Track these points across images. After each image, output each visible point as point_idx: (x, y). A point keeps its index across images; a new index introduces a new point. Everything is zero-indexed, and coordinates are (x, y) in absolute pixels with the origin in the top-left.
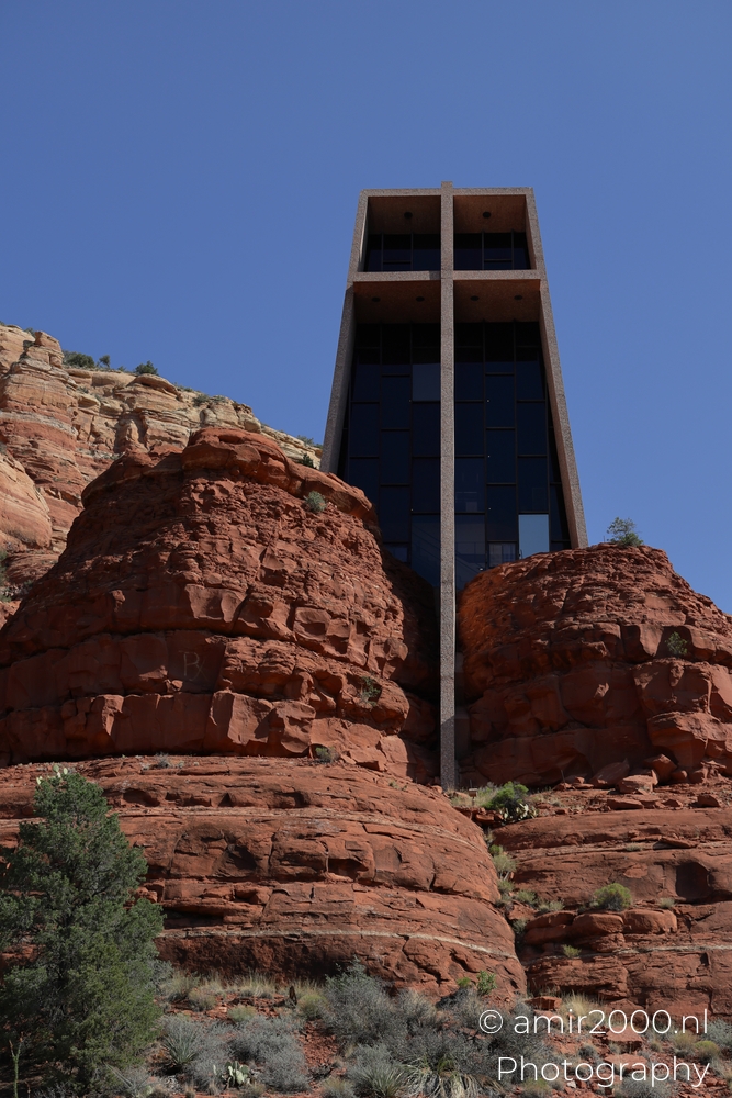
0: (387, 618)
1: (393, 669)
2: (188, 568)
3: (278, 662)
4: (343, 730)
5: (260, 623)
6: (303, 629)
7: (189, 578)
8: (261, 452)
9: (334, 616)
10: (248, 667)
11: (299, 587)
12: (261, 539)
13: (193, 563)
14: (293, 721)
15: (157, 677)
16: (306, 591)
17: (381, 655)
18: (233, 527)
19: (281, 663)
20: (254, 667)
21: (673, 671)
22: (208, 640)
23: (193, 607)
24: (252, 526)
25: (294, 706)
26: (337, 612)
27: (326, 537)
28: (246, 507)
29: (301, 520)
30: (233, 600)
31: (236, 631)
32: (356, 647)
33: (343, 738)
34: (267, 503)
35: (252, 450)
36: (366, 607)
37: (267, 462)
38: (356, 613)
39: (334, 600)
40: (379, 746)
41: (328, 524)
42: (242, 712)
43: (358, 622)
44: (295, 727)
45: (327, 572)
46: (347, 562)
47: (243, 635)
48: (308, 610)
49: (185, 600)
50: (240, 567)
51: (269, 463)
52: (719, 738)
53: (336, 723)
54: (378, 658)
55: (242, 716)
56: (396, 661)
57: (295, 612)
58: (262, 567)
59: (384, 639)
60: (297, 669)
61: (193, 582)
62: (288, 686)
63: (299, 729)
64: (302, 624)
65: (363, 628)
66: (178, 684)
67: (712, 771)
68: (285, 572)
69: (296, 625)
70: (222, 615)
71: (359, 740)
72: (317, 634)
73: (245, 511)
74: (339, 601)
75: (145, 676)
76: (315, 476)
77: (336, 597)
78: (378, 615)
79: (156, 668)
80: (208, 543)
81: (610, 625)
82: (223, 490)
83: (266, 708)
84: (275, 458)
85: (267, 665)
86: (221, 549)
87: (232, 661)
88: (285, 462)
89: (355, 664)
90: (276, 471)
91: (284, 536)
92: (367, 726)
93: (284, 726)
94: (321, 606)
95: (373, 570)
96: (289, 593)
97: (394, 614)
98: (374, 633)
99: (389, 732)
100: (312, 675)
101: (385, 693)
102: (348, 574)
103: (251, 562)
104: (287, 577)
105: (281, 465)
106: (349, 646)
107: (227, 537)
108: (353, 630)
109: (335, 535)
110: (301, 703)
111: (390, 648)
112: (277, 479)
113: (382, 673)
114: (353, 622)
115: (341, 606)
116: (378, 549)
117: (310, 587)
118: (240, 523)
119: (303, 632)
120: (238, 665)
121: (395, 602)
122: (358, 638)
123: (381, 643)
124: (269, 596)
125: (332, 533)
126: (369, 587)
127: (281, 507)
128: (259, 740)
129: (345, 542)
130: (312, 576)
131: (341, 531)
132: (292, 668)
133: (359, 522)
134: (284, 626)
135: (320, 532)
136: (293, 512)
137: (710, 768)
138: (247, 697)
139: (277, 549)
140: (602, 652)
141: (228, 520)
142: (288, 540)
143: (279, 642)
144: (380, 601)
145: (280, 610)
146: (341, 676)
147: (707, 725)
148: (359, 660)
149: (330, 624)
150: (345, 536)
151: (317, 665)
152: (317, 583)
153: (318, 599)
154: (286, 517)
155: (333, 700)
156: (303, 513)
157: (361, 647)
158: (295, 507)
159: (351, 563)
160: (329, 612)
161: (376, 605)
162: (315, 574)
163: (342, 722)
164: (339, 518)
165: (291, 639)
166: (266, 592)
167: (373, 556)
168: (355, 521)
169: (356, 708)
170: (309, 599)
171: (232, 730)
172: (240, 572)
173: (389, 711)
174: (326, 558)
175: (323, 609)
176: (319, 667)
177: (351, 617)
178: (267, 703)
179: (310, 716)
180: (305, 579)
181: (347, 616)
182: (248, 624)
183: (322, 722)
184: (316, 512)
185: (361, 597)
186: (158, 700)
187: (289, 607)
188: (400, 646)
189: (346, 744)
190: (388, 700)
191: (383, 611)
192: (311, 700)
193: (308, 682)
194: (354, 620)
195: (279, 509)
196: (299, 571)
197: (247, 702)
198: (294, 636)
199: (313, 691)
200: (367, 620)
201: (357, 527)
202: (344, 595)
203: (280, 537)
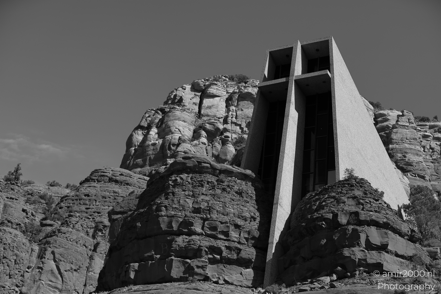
0: (251, 221)
1: (253, 242)
2: (161, 211)
3: (191, 244)
4: (224, 268)
5: (189, 230)
6: (208, 230)
7: (160, 215)
8: (197, 161)
9: (222, 223)
10: (180, 247)
11: (207, 213)
12: (193, 196)
13: (163, 208)
14: (198, 267)
15: (150, 255)
16: (210, 214)
17: (247, 236)
18: (183, 192)
19: (193, 244)
20: (182, 247)
21: (347, 231)
22: (168, 238)
23: (162, 226)
24: (191, 191)
25: (199, 261)
26: (224, 221)
27: (226, 191)
28: (190, 184)
29: (214, 186)
30: (177, 221)
31: (179, 233)
32: (234, 235)
33: (224, 271)
34: (199, 181)
35: (193, 161)
36: (239, 218)
37: (201, 165)
38: (233, 221)
39: (223, 216)
40: (241, 274)
41: (228, 186)
42: (178, 265)
43: (234, 224)
44: (200, 269)
45: (221, 205)
46: (233, 200)
47: (182, 235)
48: (210, 222)
49: (158, 223)
50: (182, 208)
51: (202, 165)
52: (364, 258)
53: (221, 266)
54: (245, 238)
55: (178, 267)
56: (254, 238)
57: (205, 223)
58: (193, 207)
59: (248, 230)
60: (200, 246)
61: (162, 216)
62: (197, 253)
63: (201, 270)
64: (207, 228)
65: (237, 226)
66: (158, 256)
67: (361, 272)
68: (200, 208)
69: (205, 228)
70: (173, 227)
71: (231, 272)
72: (214, 231)
73: (189, 185)
74: (225, 217)
75: (146, 255)
76: (225, 168)
77: (224, 215)
78: (246, 220)
79: (150, 251)
80: (171, 200)
81: (328, 214)
82: (181, 178)
83: (187, 263)
84: (205, 163)
85: (187, 245)
86: (176, 202)
87: (174, 246)
88: (210, 164)
89: (233, 241)
90: (206, 168)
91: (205, 193)
92: (236, 266)
93: (194, 269)
94: (216, 220)
95: (248, 202)
96: (202, 216)
97: (255, 219)
98: (243, 228)
99: (247, 267)
100: (207, 248)
101: (242, 252)
102: (232, 205)
103: (187, 206)
104: (202, 210)
105: (208, 165)
106: (230, 234)
107: (179, 197)
108: (232, 228)
109: (231, 190)
110: (202, 259)
111: (251, 233)
112: (208, 171)
113: (248, 244)
114: (232, 225)
115: (226, 219)
116: (255, 193)
117: (211, 213)
118: (186, 191)
119: (208, 231)
120: (176, 247)
121: (255, 214)
122: (236, 231)
123: (246, 232)
124: (192, 218)
125: (230, 190)
126: (242, 210)
127: (204, 182)
128: (185, 276)
129: (236, 192)
130: (212, 208)
131: (235, 188)
132: (198, 246)
133: (249, 183)
134: (199, 229)
135: (224, 190)
136: (211, 183)
137: (360, 271)
138: (180, 259)
139: (200, 199)
140: (323, 226)
141: (181, 190)
142: (206, 195)
143: (197, 236)
144: (247, 215)
145: (198, 223)
146: (221, 247)
147: (358, 253)
148: (236, 240)
149: (220, 226)
150: (237, 190)
151: (211, 243)
152: (215, 211)
153: (215, 217)
154: (208, 186)
155: (219, 257)
156: (216, 183)
157: (237, 234)
158: (212, 182)
159: (235, 200)
160: (219, 222)
161: (245, 216)
162: (214, 207)
163: (224, 266)
164: (236, 183)
165: (202, 234)
166: (192, 217)
167: (251, 197)
168: (246, 183)
169: (229, 259)
170: (210, 217)
171: (173, 273)
172: (182, 210)
173: (244, 259)
174: (222, 200)
175: (217, 221)
176: (211, 244)
177: (231, 223)
178: (188, 261)
179: (206, 264)
180: (210, 210)
181: (229, 222)
182: (184, 230)
183: (215, 266)
184: (223, 182)
185: (237, 214)
186: (150, 264)
187: (202, 221)
188: (255, 232)
189: (225, 274)
190: (243, 255)
191: (249, 218)
192: (209, 258)
193: (205, 251)
194: (233, 224)
195: (203, 183)
196: (207, 207)
197: (179, 261)
198: (204, 233)
199: (210, 254)
200: (239, 223)
201: (245, 186)
202: (228, 214)
203: (203, 194)
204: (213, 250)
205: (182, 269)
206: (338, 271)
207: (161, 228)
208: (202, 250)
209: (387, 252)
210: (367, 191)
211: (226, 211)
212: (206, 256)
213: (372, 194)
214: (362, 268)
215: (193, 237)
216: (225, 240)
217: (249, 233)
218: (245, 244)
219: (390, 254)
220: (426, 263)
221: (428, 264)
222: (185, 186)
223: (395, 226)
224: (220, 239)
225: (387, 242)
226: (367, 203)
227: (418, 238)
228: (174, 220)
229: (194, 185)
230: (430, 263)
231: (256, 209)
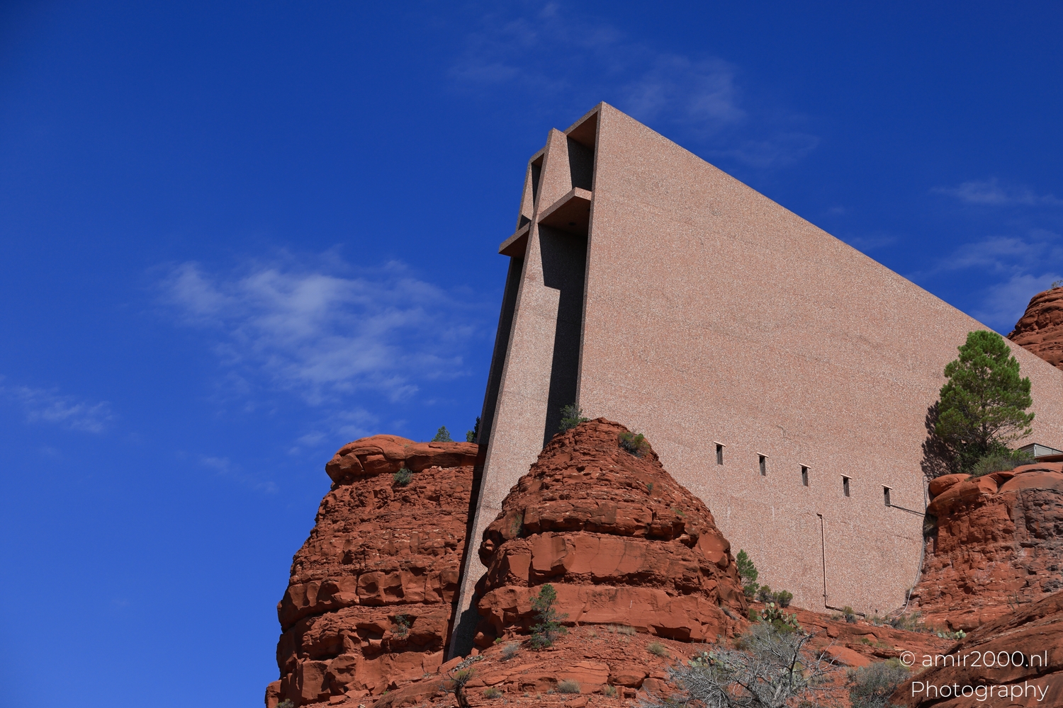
0: (445, 553)
1: (452, 593)
4: (391, 662)
5: (333, 599)
6: (364, 591)
9: (387, 572)
10: (314, 639)
11: (361, 559)
12: (346, 530)
14: (341, 671)
16: (365, 560)
17: (437, 586)
18: (332, 526)
19: (329, 629)
20: (317, 638)
23: (295, 602)
24: (344, 520)
25: (340, 659)
26: (388, 568)
28: (345, 505)
29: (387, 498)
30: (314, 588)
31: (319, 611)
32: (413, 588)
33: (391, 668)
35: (350, 457)
36: (420, 553)
37: (367, 460)
38: (406, 562)
39: (390, 557)
40: (422, 665)
41: (414, 490)
42: (311, 675)
43: (411, 568)
44: (345, 674)
45: (387, 537)
46: (415, 518)
47: (325, 612)
48: (365, 575)
50: (327, 559)
51: (369, 460)
52: (512, 605)
54: (435, 590)
55: (312, 678)
56: (451, 586)
57: (358, 580)
58: (342, 552)
59: (437, 572)
60: (341, 630)
63: (348, 675)
64: (363, 588)
65: (418, 571)
68: (350, 551)
69: (359, 590)
70: (309, 602)
71: (403, 665)
72: (373, 592)
73: (344, 509)
74: (393, 558)
77: (392, 555)
78: (436, 554)
83: (326, 666)
84: (374, 454)
87: (308, 638)
88: (383, 454)
89: (412, 602)
90: (378, 463)
91: (366, 518)
92: (410, 652)
93: (335, 677)
94: (375, 569)
95: (450, 514)
96: (353, 567)
97: (453, 547)
98: (431, 571)
99: (434, 650)
100: (352, 631)
101: (416, 623)
102: (408, 530)
103: (333, 553)
104: (353, 555)
105: (381, 456)
106: (404, 590)
107: (323, 538)
108: (406, 577)
109: (419, 497)
110: (346, 655)
111: (443, 578)
112: (383, 468)
113: (443, 599)
114: (406, 570)
115: (394, 561)
116: (470, 488)
117: (367, 557)
118: (338, 521)
119: (364, 594)
120: (308, 640)
121: (453, 536)
122: (419, 579)
123: (437, 577)
124: (337, 576)
125: (416, 496)
126: (428, 534)
127: (364, 496)
128: (324, 692)
129: (431, 498)
130: (368, 547)
131: (427, 491)
132: (337, 630)
133: (468, 470)
134: (351, 594)
135: (405, 500)
136: (380, 494)
137: (509, 633)
138: (314, 662)
139: (355, 533)
140: (487, 548)
141: (330, 522)
142: (369, 520)
143: (346, 608)
144: (438, 542)
145: (348, 583)
146: (377, 622)
147: (504, 597)
148: (417, 598)
149: (386, 580)
150: (430, 493)
151: (361, 619)
152: (374, 551)
153: (372, 564)
154: (376, 500)
155: (378, 642)
156: (389, 489)
157: (421, 586)
158: (381, 490)
159: (419, 518)
160: (382, 571)
161: (432, 547)
162: (371, 544)
163: (391, 657)
164: (433, 478)
165: (353, 603)
166: (335, 573)
167: (459, 499)
168: (459, 472)
169: (397, 642)
170: (365, 567)
171: (305, 691)
172: (325, 563)
173: (420, 636)
174: (393, 524)
175: (376, 571)
176: (361, 621)
177: (403, 567)
178: (328, 662)
179: (352, 663)
180: (364, 553)
181: (399, 567)
182: (326, 603)
183: (376, 661)
184: (404, 484)
185: (415, 546)
186: (289, 678)
187: (355, 577)
188: (450, 574)
189: (392, 672)
190: (420, 627)
191: (440, 549)
192: (362, 648)
193: (350, 637)
194: (407, 568)
195: (362, 498)
196: (361, 546)
197: (314, 666)
198: (358, 601)
199: (363, 640)
200: (420, 564)
201: (454, 478)
202: (397, 551)
203: (363, 521)
204: (368, 630)
205: (321, 679)
206: (478, 640)
207: (296, 607)
208: (343, 635)
209: (569, 580)
210: (577, 451)
211: (393, 547)
212: (358, 647)
213: (589, 454)
214: (513, 627)
215: (341, 612)
216: (398, 604)
217: (439, 577)
218: (437, 602)
219: (577, 582)
220: (674, 579)
221: (680, 579)
222: (337, 511)
223: (597, 518)
224: (388, 604)
225: (560, 560)
226: (557, 481)
227: (662, 528)
228: (309, 586)
229: (352, 505)
230: (683, 576)
231: (465, 523)
